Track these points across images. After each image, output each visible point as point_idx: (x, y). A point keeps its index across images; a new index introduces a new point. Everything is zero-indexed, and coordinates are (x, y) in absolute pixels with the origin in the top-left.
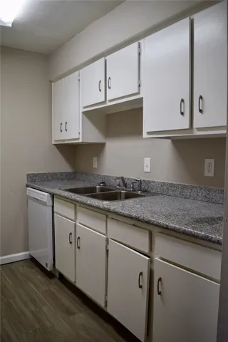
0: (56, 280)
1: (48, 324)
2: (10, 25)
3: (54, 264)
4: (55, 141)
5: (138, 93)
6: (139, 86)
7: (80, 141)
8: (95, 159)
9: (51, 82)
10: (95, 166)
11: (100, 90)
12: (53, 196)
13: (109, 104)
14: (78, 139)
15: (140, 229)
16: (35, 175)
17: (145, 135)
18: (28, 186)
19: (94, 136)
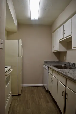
0: (48, 93)
1: (41, 103)
2: (37, 19)
3: (48, 88)
4: (53, 51)
5: (71, 35)
6: (71, 32)
7: (58, 51)
8: (64, 56)
9: (52, 33)
10: (64, 59)
11: (62, 35)
12: (49, 67)
13: (65, 39)
14: (58, 50)
15: (64, 77)
16: (46, 61)
17: (73, 48)
18: (44, 64)
19: (63, 49)
